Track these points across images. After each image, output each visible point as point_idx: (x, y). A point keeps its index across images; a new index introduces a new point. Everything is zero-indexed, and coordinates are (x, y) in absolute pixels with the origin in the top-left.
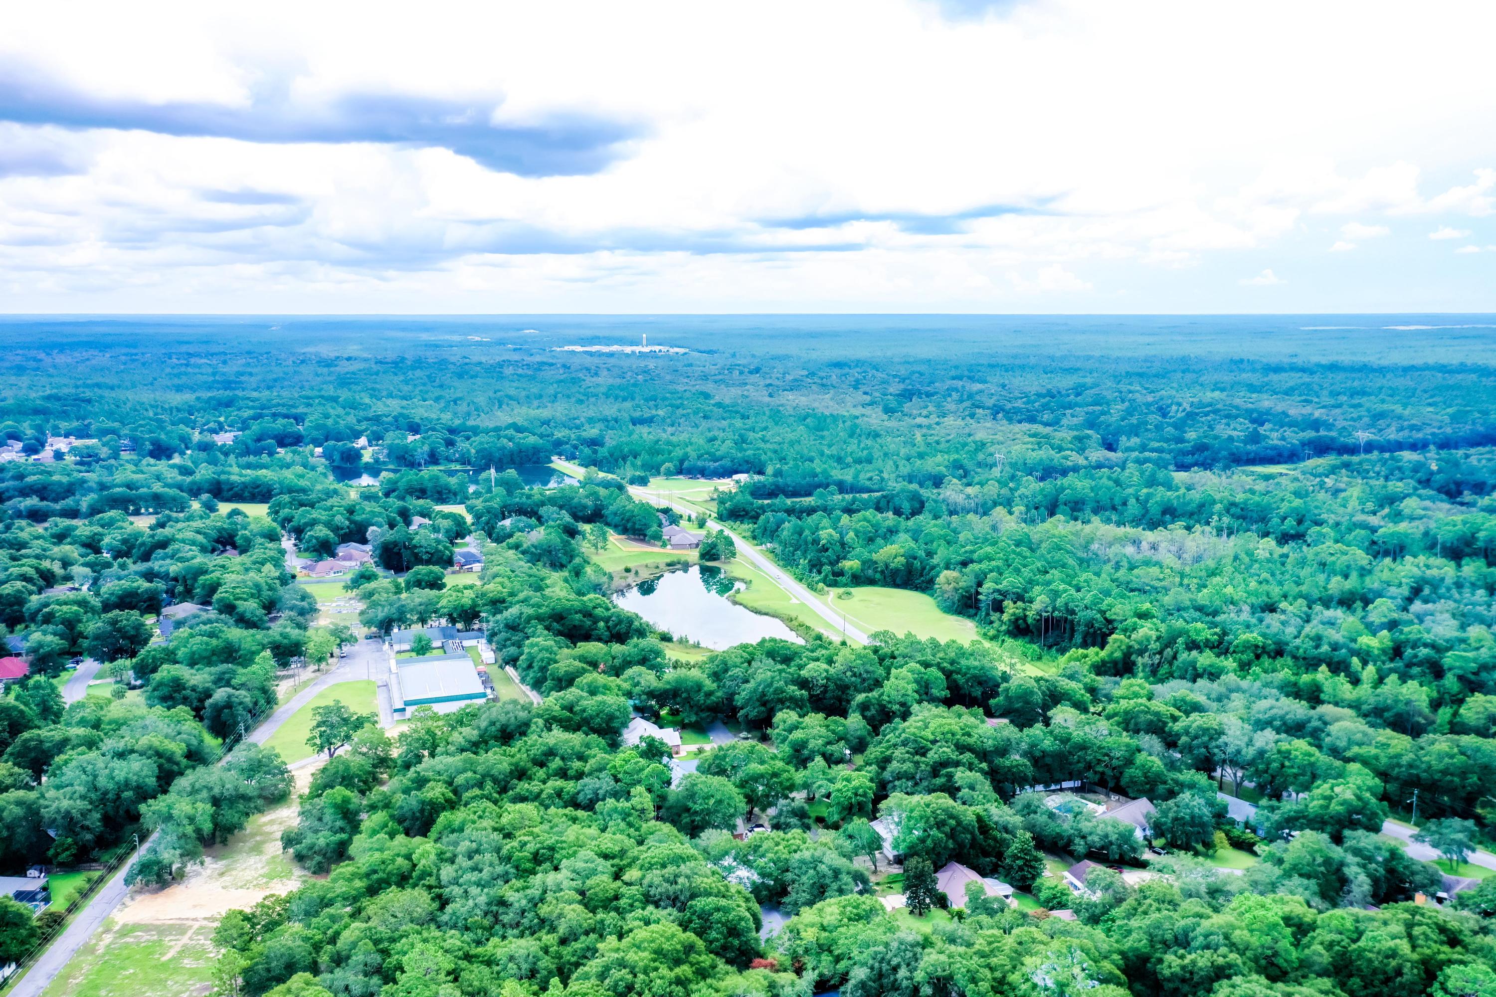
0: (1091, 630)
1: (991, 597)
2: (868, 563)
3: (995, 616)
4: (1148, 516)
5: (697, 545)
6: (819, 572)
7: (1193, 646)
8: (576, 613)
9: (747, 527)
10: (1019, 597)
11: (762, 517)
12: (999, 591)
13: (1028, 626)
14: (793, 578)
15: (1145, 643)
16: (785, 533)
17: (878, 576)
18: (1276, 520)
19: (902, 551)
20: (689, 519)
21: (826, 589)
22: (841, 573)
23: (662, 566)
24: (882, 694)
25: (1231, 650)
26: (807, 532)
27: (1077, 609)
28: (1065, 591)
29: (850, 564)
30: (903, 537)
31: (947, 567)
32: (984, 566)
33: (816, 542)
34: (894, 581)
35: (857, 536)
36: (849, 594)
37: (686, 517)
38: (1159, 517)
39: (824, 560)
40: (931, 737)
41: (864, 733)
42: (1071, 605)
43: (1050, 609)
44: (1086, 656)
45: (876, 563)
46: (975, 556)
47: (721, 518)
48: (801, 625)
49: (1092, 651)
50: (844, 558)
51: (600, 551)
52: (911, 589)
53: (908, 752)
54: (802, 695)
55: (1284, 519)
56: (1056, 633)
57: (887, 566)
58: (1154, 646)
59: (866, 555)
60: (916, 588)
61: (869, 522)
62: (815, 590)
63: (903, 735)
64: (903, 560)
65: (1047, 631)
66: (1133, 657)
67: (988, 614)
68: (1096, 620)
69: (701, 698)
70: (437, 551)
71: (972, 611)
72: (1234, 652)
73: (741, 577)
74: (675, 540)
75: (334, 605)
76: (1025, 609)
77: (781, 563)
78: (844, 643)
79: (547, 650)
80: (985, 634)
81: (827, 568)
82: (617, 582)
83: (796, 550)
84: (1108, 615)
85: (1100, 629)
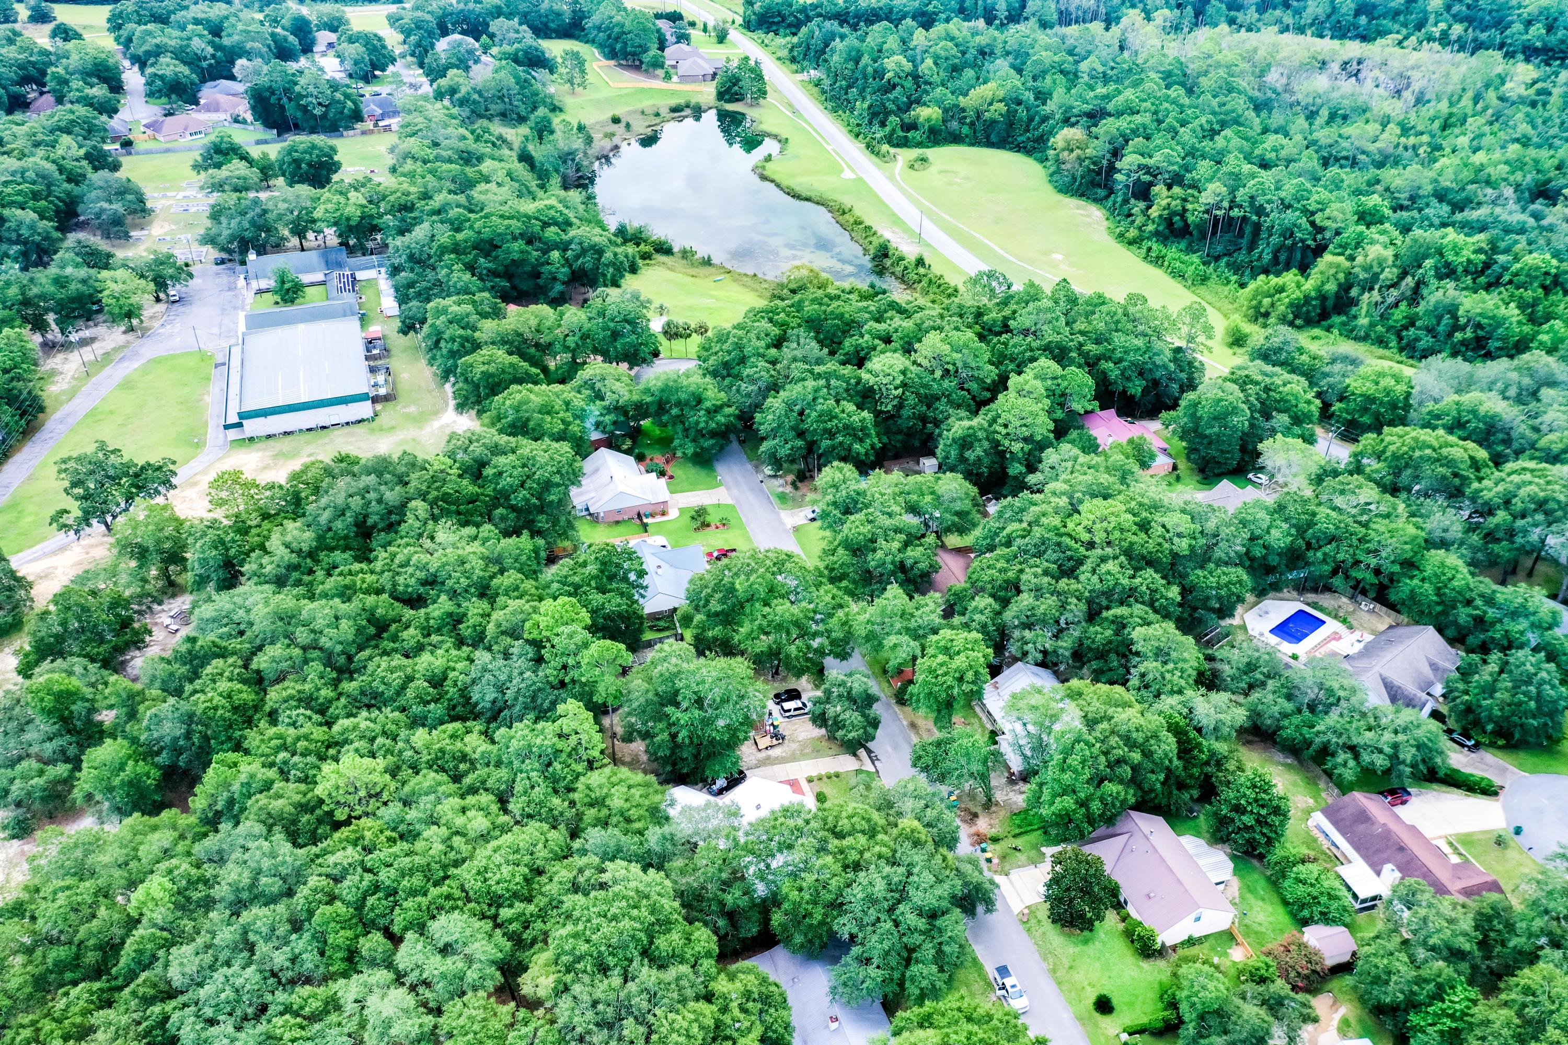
0: (1289, 242)
1: (1134, 176)
2: (952, 112)
3: (1138, 206)
4: (1333, 18)
5: (714, 75)
6: (883, 124)
7: (1447, 272)
8: (515, 238)
9: (782, 42)
10: (1175, 180)
11: (804, 30)
12: (1148, 170)
13: (1187, 225)
14: (845, 130)
15: (1376, 269)
16: (836, 58)
17: (965, 130)
18: (1517, 27)
19: (1001, 94)
20: (705, 30)
21: (893, 150)
22: (912, 126)
23: (664, 112)
24: (994, 421)
25: (1506, 278)
26: (866, 60)
27: (1268, 207)
28: (1253, 176)
29: (928, 113)
30: (1002, 66)
31: (1067, 121)
32: (1123, 123)
33: (879, 74)
34: (988, 137)
35: (936, 64)
36: (924, 160)
37: (700, 25)
38: (1350, 18)
39: (891, 106)
40: (1086, 537)
41: (966, 505)
42: (1260, 200)
43: (1226, 204)
44: (1281, 290)
45: (963, 110)
46: (1110, 107)
47: (748, 26)
48: (858, 223)
49: (1290, 278)
50: (918, 102)
51: (579, 90)
52: (1011, 149)
53: (1046, 573)
54: (863, 420)
55: (1529, 23)
56: (1227, 236)
57: (979, 115)
58: (1389, 274)
59: (950, 99)
60: (1018, 148)
61: (952, 39)
62: (877, 154)
63: (1037, 532)
64: (1002, 107)
65: (1214, 233)
66: (1354, 292)
67: (1126, 201)
68: (1299, 227)
69: (699, 418)
70: (334, 102)
71: (1101, 192)
72: (1510, 282)
73: (774, 131)
74: (683, 68)
75: (181, 195)
76: (1185, 200)
77: (830, 105)
78: (920, 262)
79: (458, 322)
80: (1121, 235)
81: (893, 120)
82: (601, 144)
83: (850, 86)
84: (1318, 218)
85: (1303, 241)
